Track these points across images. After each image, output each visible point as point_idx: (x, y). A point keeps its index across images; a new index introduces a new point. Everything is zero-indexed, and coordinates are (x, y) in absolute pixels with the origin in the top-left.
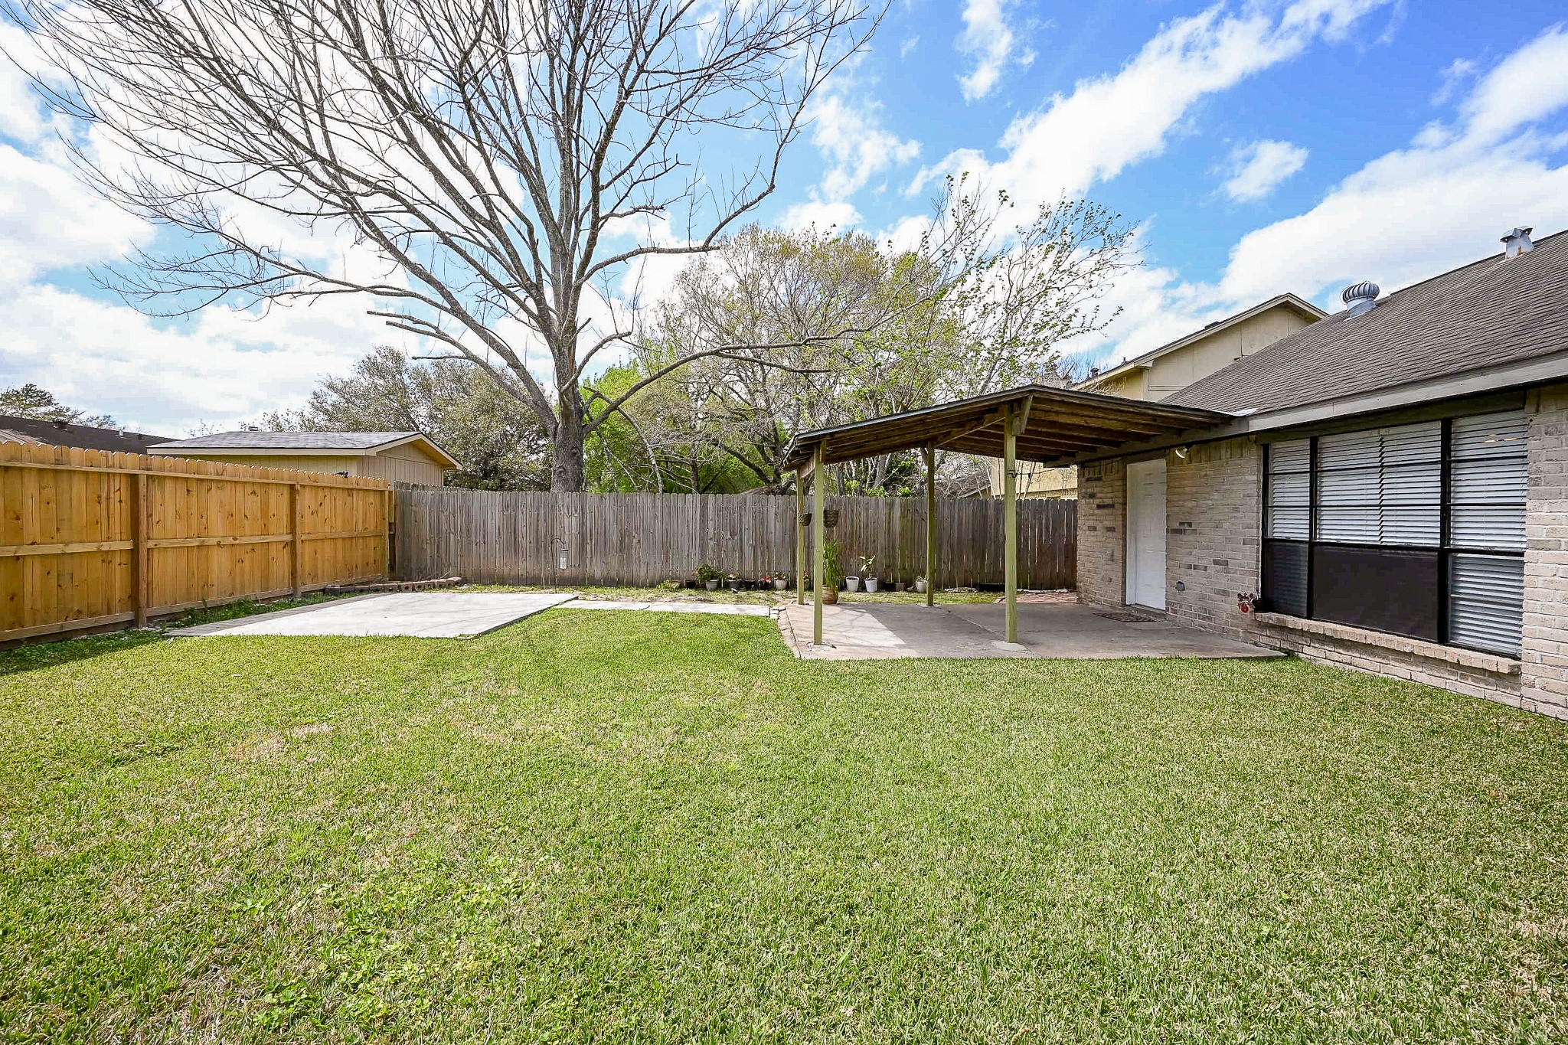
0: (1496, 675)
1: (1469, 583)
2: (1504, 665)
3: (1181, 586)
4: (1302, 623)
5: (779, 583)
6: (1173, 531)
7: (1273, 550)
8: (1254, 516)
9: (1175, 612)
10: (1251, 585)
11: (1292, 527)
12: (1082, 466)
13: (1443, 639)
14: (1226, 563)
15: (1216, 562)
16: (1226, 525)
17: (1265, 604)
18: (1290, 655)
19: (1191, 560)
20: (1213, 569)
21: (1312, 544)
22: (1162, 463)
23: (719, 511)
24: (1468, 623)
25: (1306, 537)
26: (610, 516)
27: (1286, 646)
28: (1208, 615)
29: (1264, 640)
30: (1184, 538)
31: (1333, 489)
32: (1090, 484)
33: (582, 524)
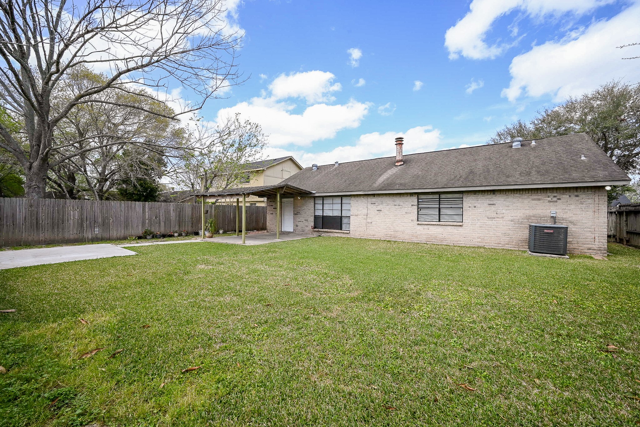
0: (347, 233)
1: (344, 221)
2: (348, 232)
3: (297, 226)
4: (322, 230)
5: (176, 234)
6: (295, 214)
7: (316, 217)
8: (313, 211)
9: (296, 231)
10: (313, 224)
11: (319, 213)
12: (268, 198)
13: (341, 230)
14: (307, 220)
15: (305, 220)
16: (307, 213)
17: (315, 228)
18: (320, 236)
19: (299, 220)
20: (304, 221)
21: (323, 216)
22: (293, 199)
23: (150, 209)
24: (344, 226)
25: (322, 215)
26: (98, 211)
27: (319, 234)
28: (303, 231)
29: (315, 234)
30: (298, 215)
31: (326, 207)
32: (270, 203)
33: (81, 214)
